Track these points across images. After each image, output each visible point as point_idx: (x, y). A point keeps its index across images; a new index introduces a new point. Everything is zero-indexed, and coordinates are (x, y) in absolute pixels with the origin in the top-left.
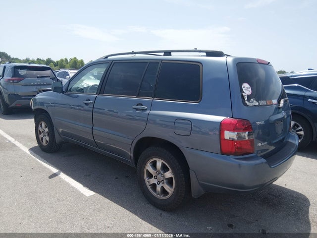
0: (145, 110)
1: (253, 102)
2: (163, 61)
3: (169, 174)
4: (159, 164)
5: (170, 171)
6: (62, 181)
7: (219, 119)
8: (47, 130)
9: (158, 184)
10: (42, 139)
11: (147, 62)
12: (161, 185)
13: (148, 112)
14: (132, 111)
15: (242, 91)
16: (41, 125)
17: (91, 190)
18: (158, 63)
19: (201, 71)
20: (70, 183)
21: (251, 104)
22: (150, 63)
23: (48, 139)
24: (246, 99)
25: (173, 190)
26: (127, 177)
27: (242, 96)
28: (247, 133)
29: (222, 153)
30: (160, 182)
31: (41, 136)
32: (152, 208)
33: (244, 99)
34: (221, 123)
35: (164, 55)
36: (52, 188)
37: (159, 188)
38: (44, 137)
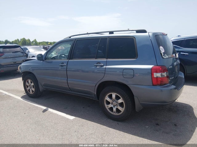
0: (103, 66)
1: (166, 56)
2: (110, 37)
3: (120, 101)
4: (114, 96)
5: (121, 98)
6: (52, 113)
7: (150, 67)
8: (32, 84)
9: (114, 107)
10: (29, 90)
11: (99, 39)
12: (116, 107)
13: (105, 67)
14: (94, 67)
15: (160, 51)
16: (28, 82)
17: (72, 116)
18: (107, 38)
19: (135, 41)
20: (58, 113)
21: (165, 58)
22: (102, 39)
23: (34, 90)
24: (163, 55)
25: (124, 109)
26: (89, 106)
27: (161, 53)
28: (165, 73)
29: (153, 85)
30: (115, 106)
31: (28, 89)
32: (111, 121)
33: (162, 55)
34: (152, 69)
35: (109, 34)
36: (48, 118)
37: (114, 109)
38: (31, 89)
